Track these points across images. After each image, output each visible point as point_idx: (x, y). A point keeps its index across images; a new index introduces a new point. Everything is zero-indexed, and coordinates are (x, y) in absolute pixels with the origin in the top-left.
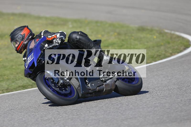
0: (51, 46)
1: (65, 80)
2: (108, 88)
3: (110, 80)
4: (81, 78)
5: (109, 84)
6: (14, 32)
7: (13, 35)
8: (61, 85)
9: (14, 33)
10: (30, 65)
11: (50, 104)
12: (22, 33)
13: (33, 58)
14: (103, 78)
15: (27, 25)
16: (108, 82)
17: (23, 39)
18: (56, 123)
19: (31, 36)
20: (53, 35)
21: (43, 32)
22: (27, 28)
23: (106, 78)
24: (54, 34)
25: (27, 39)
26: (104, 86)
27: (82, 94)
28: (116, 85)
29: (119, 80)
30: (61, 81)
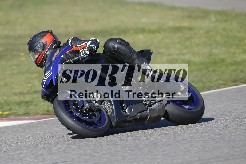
0: (76, 58)
1: (94, 104)
2: (154, 114)
3: (157, 104)
4: (114, 101)
5: (155, 109)
6: (32, 38)
7: (32, 43)
8: (86, 110)
9: (33, 40)
10: (48, 84)
11: (72, 136)
12: (43, 40)
13: (51, 73)
14: (147, 101)
15: (50, 30)
16: (154, 106)
17: (44, 48)
18: (193, 145)
19: (55, 45)
20: (82, 43)
21: (70, 40)
22: (50, 33)
23: (152, 101)
24: (85, 41)
25: (50, 49)
26: (148, 111)
27: (117, 123)
28: (166, 110)
29: (171, 103)
30: (87, 105)
